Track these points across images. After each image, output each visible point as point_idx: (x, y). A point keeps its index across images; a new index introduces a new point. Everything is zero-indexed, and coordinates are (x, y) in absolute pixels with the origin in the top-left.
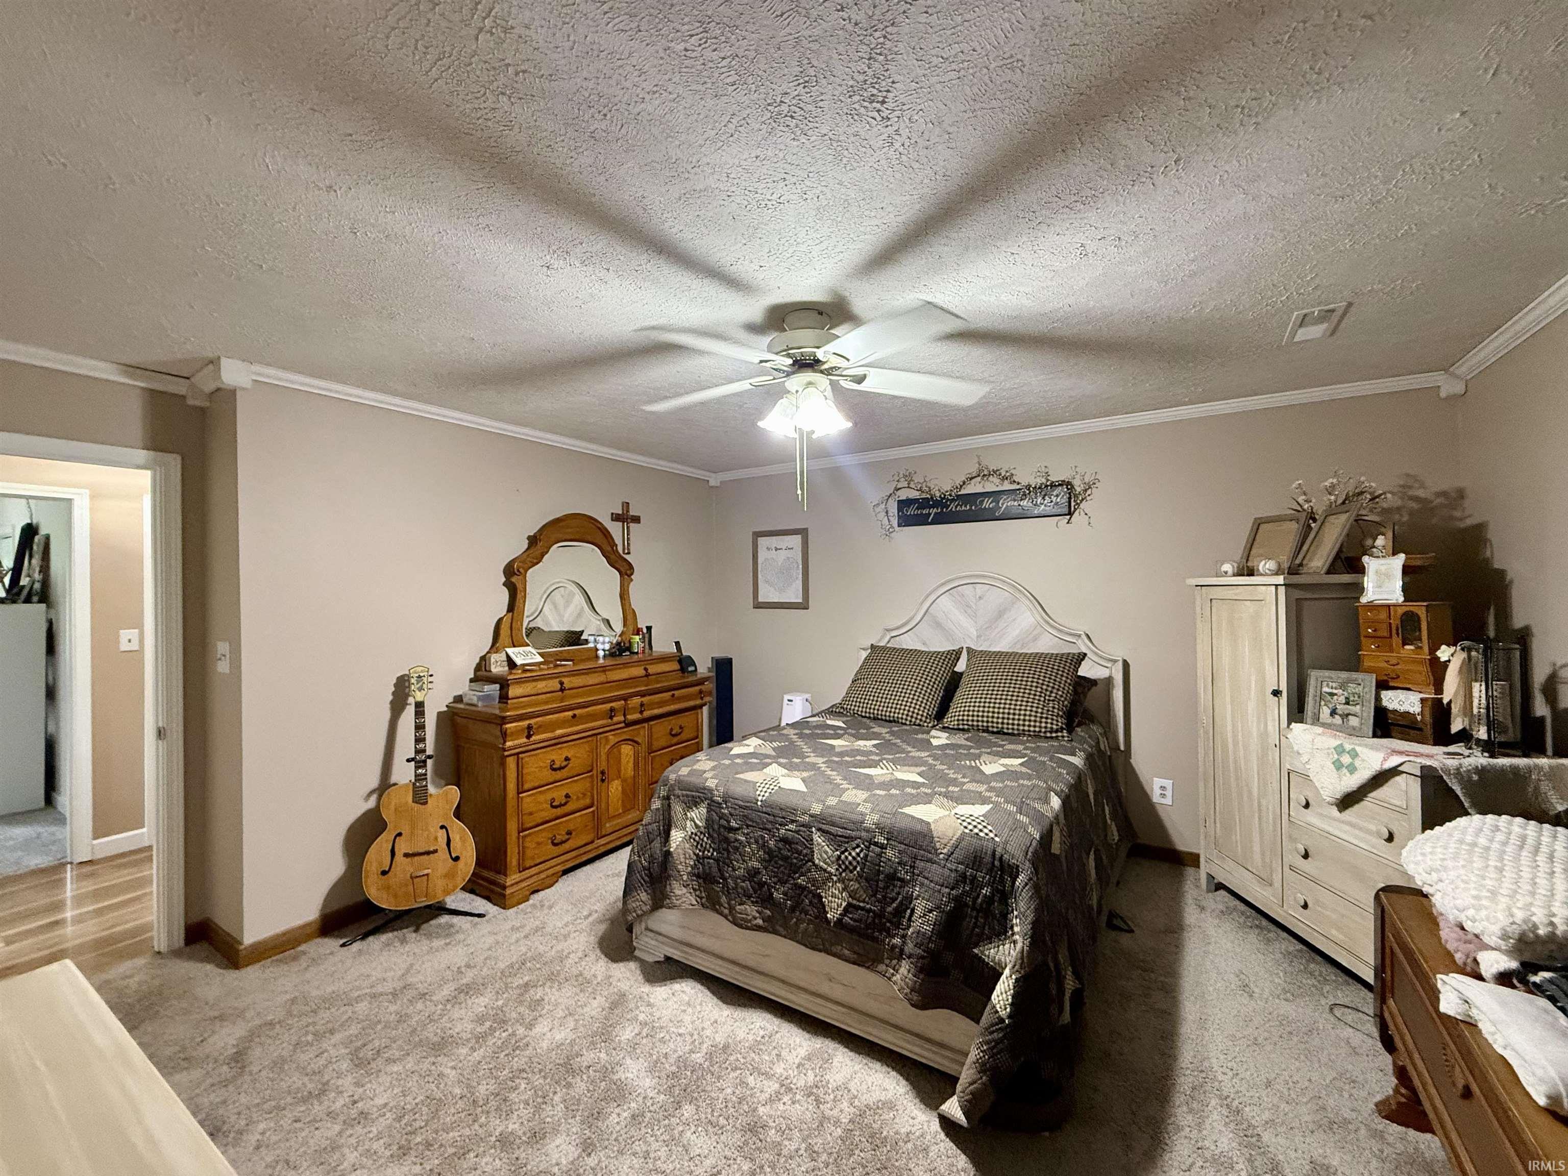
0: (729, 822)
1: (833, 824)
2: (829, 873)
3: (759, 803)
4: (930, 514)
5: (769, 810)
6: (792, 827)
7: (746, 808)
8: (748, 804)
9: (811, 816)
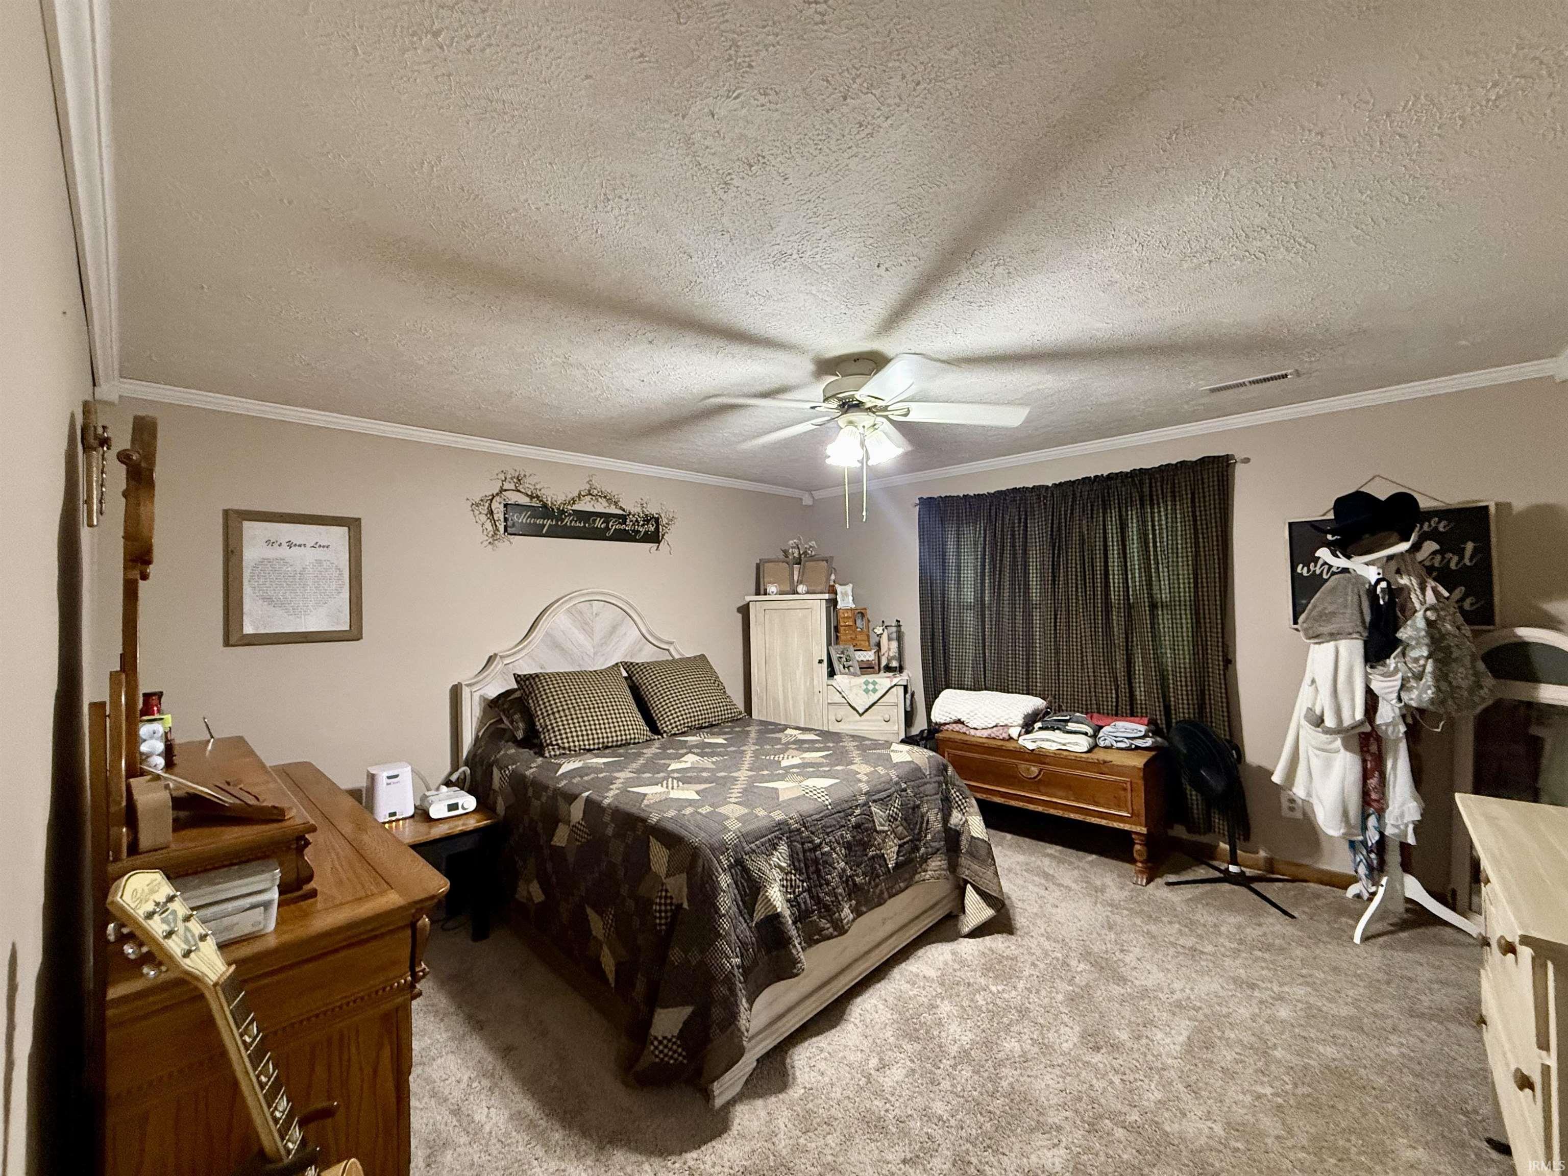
0: (812, 842)
1: (879, 792)
2: (884, 832)
3: (830, 807)
4: (544, 526)
5: (839, 808)
6: (858, 812)
7: (821, 819)
8: (822, 815)
9: (865, 794)
